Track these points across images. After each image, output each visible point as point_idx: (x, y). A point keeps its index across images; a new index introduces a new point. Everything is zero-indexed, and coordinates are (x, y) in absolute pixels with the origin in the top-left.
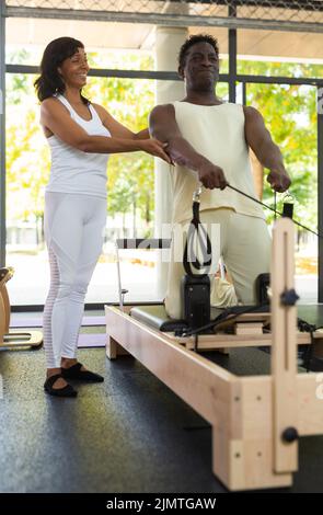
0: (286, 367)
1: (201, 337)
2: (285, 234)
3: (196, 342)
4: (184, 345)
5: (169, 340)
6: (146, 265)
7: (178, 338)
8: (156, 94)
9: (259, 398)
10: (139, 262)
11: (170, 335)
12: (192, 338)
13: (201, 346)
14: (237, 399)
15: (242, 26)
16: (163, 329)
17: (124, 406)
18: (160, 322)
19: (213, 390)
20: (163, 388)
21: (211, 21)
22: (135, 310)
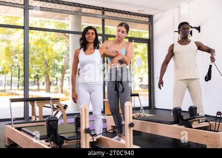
2: (85, 109)
15: (107, 18)
21: (98, 16)
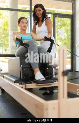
0: (64, 97)
1: (27, 85)
2: (64, 50)
3: (26, 86)
4: (22, 87)
5: (17, 86)
6: (6, 62)
7: (20, 85)
8: (9, 16)
9: (54, 109)
10: (3, 61)
11: (18, 84)
12: (25, 85)
13: (27, 87)
14: (47, 109)
16: (15, 82)
17: (2, 107)
18: (14, 80)
19: (36, 105)
20: (14, 101)
22: (5, 76)
